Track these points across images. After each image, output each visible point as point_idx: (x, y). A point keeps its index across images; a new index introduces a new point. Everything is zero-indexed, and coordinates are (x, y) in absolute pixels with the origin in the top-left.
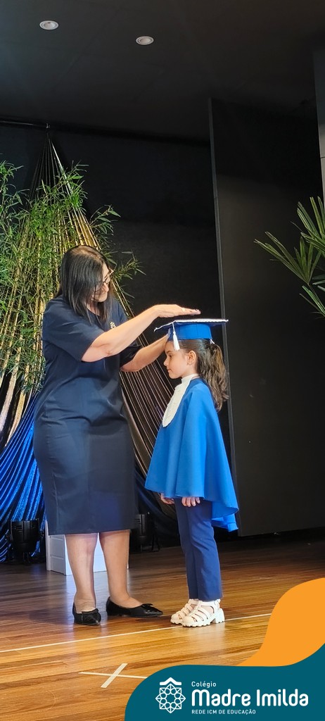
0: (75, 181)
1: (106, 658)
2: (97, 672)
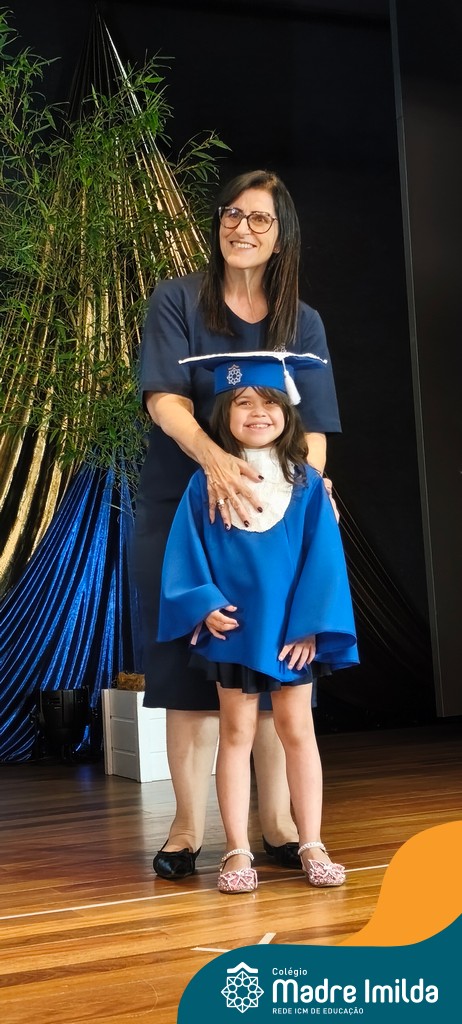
0: (151, 86)
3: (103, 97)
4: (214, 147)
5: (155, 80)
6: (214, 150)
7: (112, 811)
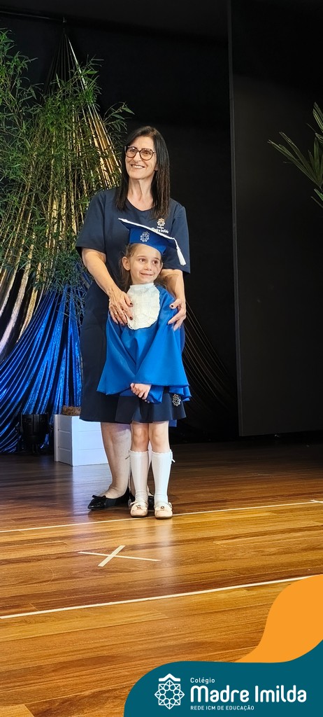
0: (89, 76)
1: (103, 541)
2: (95, 552)
3: (62, 82)
4: (124, 111)
5: (92, 73)
6: (124, 114)
7: (57, 480)
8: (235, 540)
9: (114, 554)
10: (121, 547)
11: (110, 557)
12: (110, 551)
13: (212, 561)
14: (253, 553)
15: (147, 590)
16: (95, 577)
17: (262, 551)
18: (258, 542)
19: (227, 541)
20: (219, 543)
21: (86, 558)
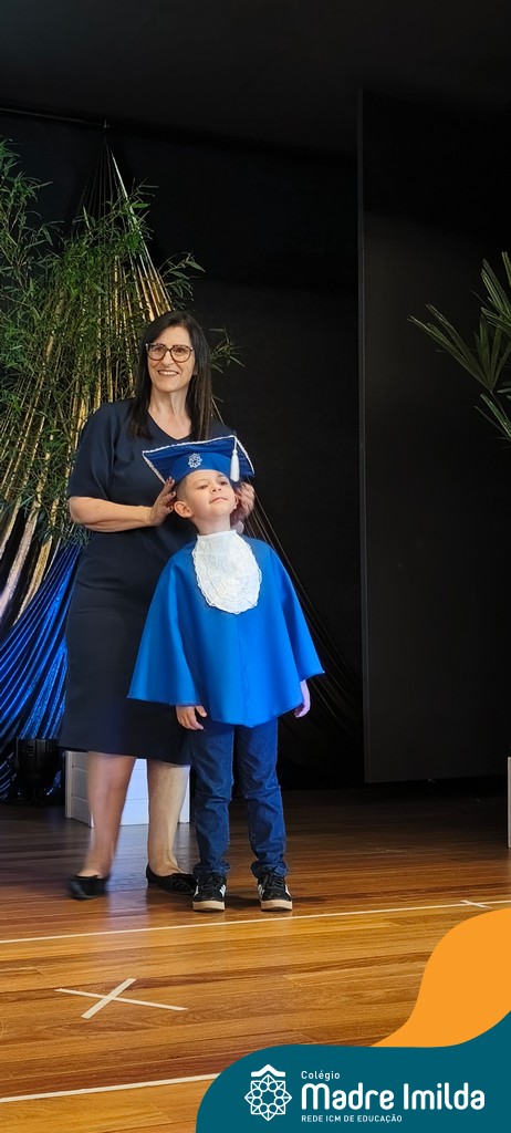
1: (106, 968)
2: (83, 990)
3: (93, 219)
4: (189, 267)
5: (140, 206)
6: (188, 270)
7: (68, 852)
8: (319, 973)
9: (113, 996)
10: (131, 981)
11: (107, 999)
12: (107, 989)
13: (272, 1012)
14: (343, 999)
15: (150, 1067)
16: (71, 1038)
17: (360, 996)
18: (358, 978)
19: (306, 975)
20: (291, 977)
21: (67, 1001)
